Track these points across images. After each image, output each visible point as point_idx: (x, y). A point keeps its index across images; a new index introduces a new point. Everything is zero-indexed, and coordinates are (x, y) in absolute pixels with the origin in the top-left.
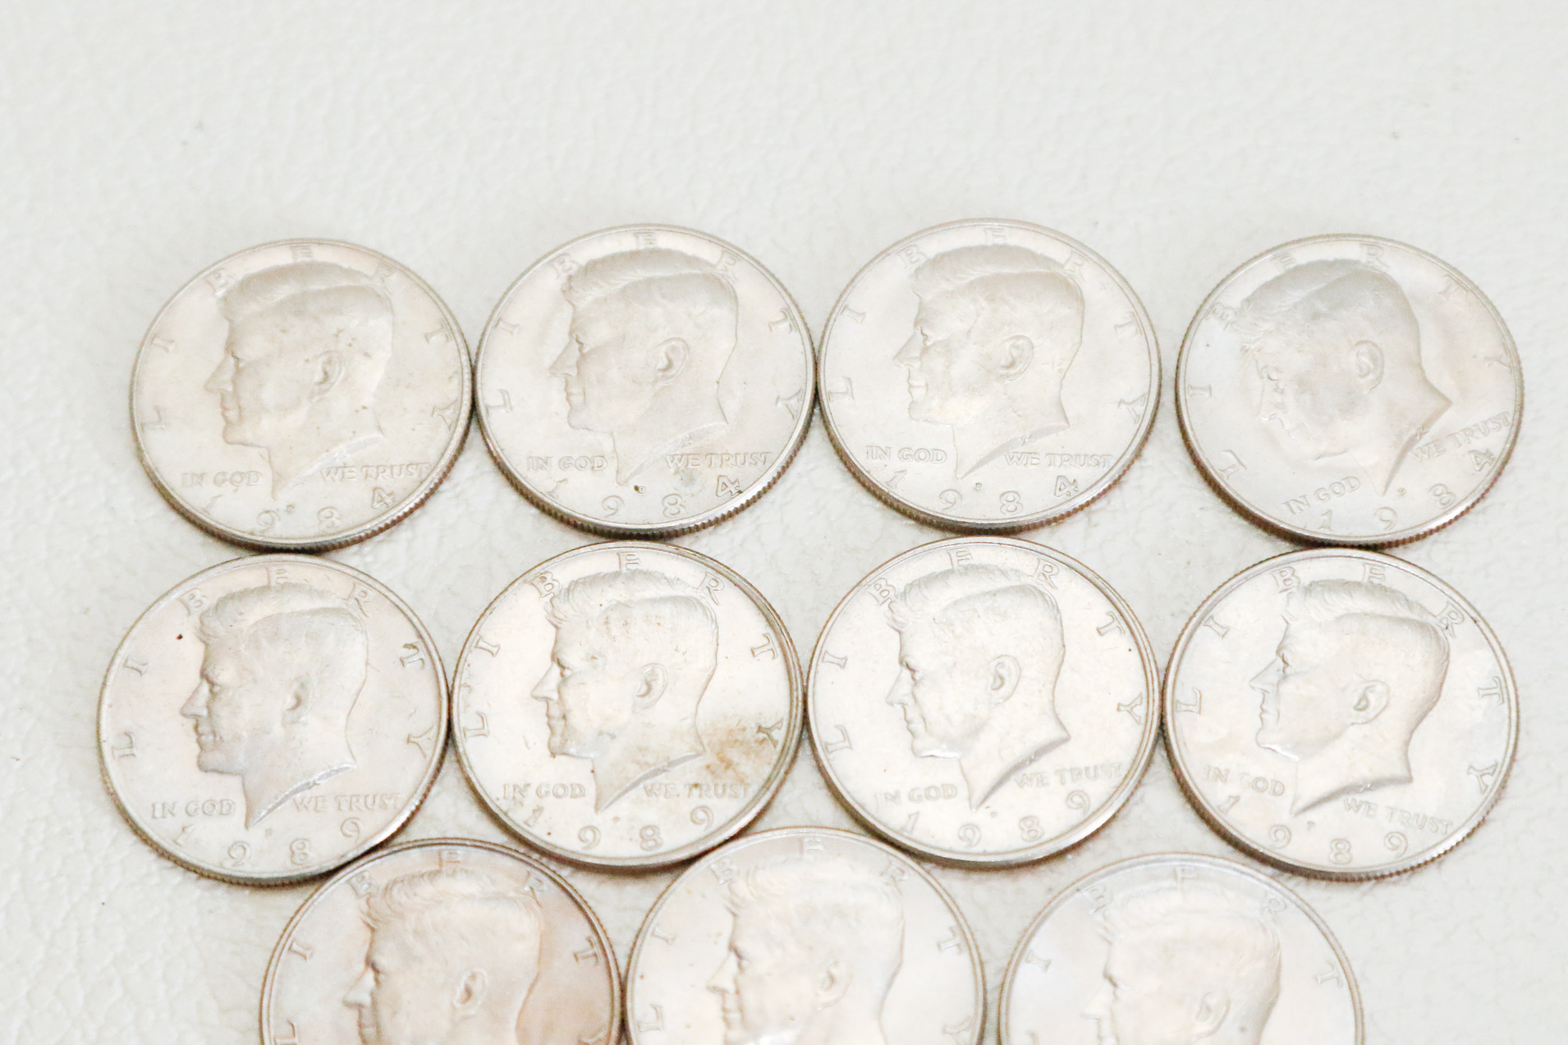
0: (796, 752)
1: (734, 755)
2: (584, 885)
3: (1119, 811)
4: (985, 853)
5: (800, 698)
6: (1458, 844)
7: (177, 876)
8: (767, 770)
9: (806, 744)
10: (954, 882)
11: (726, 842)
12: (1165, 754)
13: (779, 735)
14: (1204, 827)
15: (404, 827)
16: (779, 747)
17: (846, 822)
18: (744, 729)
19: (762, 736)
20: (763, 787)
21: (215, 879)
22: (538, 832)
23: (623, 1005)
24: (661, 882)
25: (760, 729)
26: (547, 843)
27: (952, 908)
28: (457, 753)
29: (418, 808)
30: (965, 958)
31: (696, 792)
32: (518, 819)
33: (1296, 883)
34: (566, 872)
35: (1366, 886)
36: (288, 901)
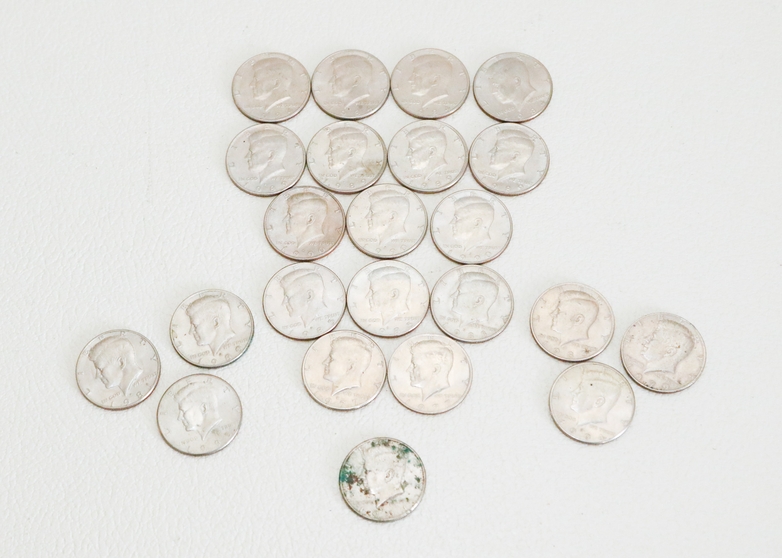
0: (385, 168)
1: (371, 168)
2: (337, 196)
3: (459, 180)
4: (428, 189)
5: (386, 156)
6: (535, 188)
7: (244, 194)
8: (378, 171)
9: (387, 166)
10: (421, 196)
11: (369, 187)
12: (469, 168)
13: (381, 163)
14: (478, 185)
15: (296, 184)
16: (381, 167)
17: (396, 183)
18: (373, 162)
19: (377, 164)
20: (378, 175)
21: (253, 195)
22: (326, 184)
23: (346, 222)
24: (353, 196)
25: (377, 162)
26: (328, 187)
27: (420, 201)
28: (307, 166)
29: (299, 179)
30: (423, 212)
31: (362, 176)
32: (322, 182)
33: (498, 196)
34: (333, 194)
35: (514, 197)
36: (270, 200)
